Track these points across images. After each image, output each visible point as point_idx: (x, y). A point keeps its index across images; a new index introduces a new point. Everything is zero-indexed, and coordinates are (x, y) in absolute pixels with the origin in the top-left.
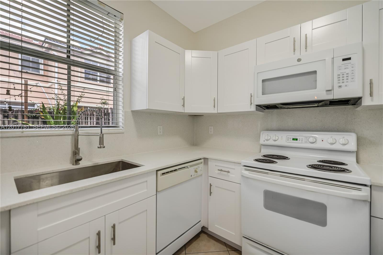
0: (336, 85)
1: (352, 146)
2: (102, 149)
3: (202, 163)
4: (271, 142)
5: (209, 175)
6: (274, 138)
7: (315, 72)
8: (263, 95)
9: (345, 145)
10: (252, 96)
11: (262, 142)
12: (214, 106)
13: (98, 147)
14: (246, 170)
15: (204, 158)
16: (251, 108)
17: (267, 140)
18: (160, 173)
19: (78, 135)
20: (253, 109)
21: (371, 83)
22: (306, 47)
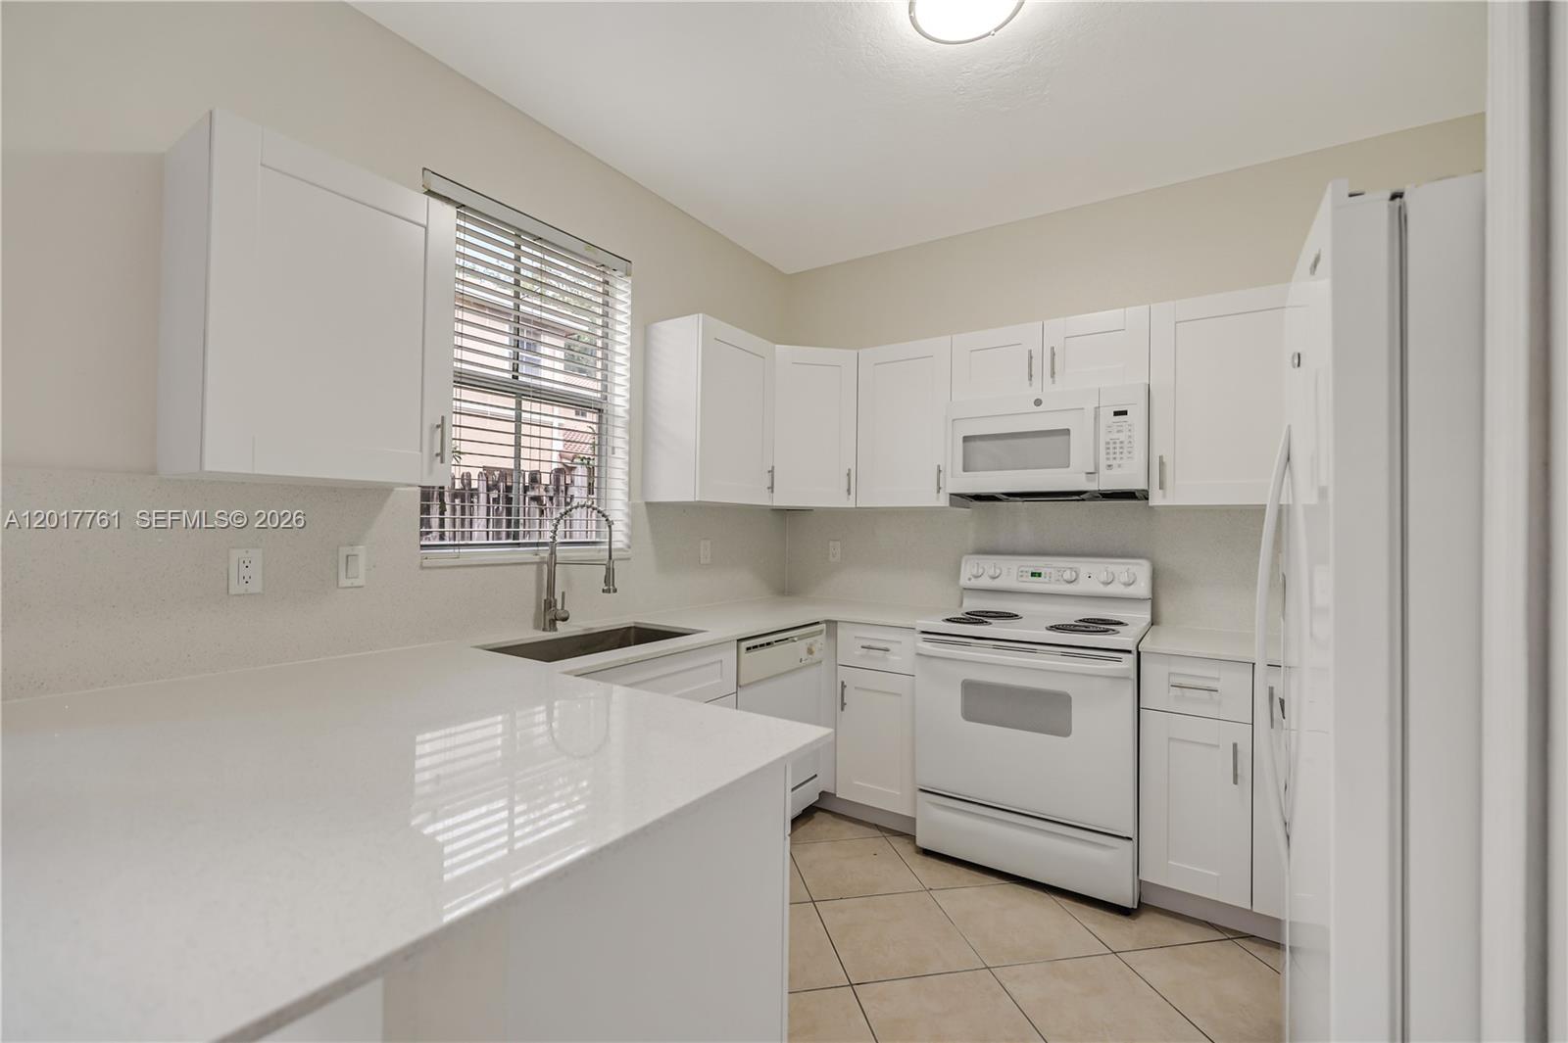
0: (1103, 464)
1: (1142, 588)
2: (612, 594)
3: (821, 631)
4: (985, 582)
5: (839, 662)
6: (991, 573)
7: (1067, 432)
8: (964, 470)
9: (1130, 585)
10: (940, 471)
11: (965, 580)
12: (849, 491)
13: (603, 591)
14: (926, 640)
15: (827, 622)
16: (938, 498)
17: (976, 577)
18: (745, 645)
19: (555, 564)
20: (943, 501)
21: (1162, 463)
22: (1053, 374)
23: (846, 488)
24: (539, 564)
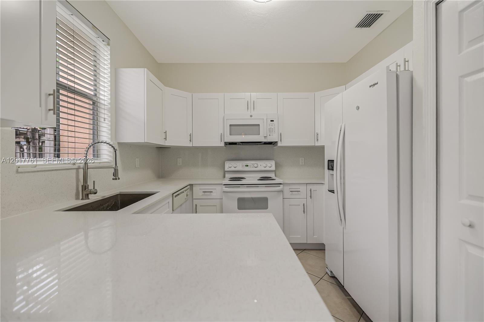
0: (268, 135)
1: (273, 168)
2: (118, 180)
3: (188, 189)
4: (233, 169)
5: (194, 198)
6: (235, 166)
7: (259, 125)
8: (230, 135)
9: (270, 167)
10: (222, 135)
11: (226, 169)
12: (190, 141)
13: (113, 179)
14: (226, 187)
15: (189, 185)
16: (221, 144)
17: (230, 167)
18: (175, 195)
19: (88, 168)
20: (223, 144)
21: (281, 134)
22: (254, 108)
23: (189, 139)
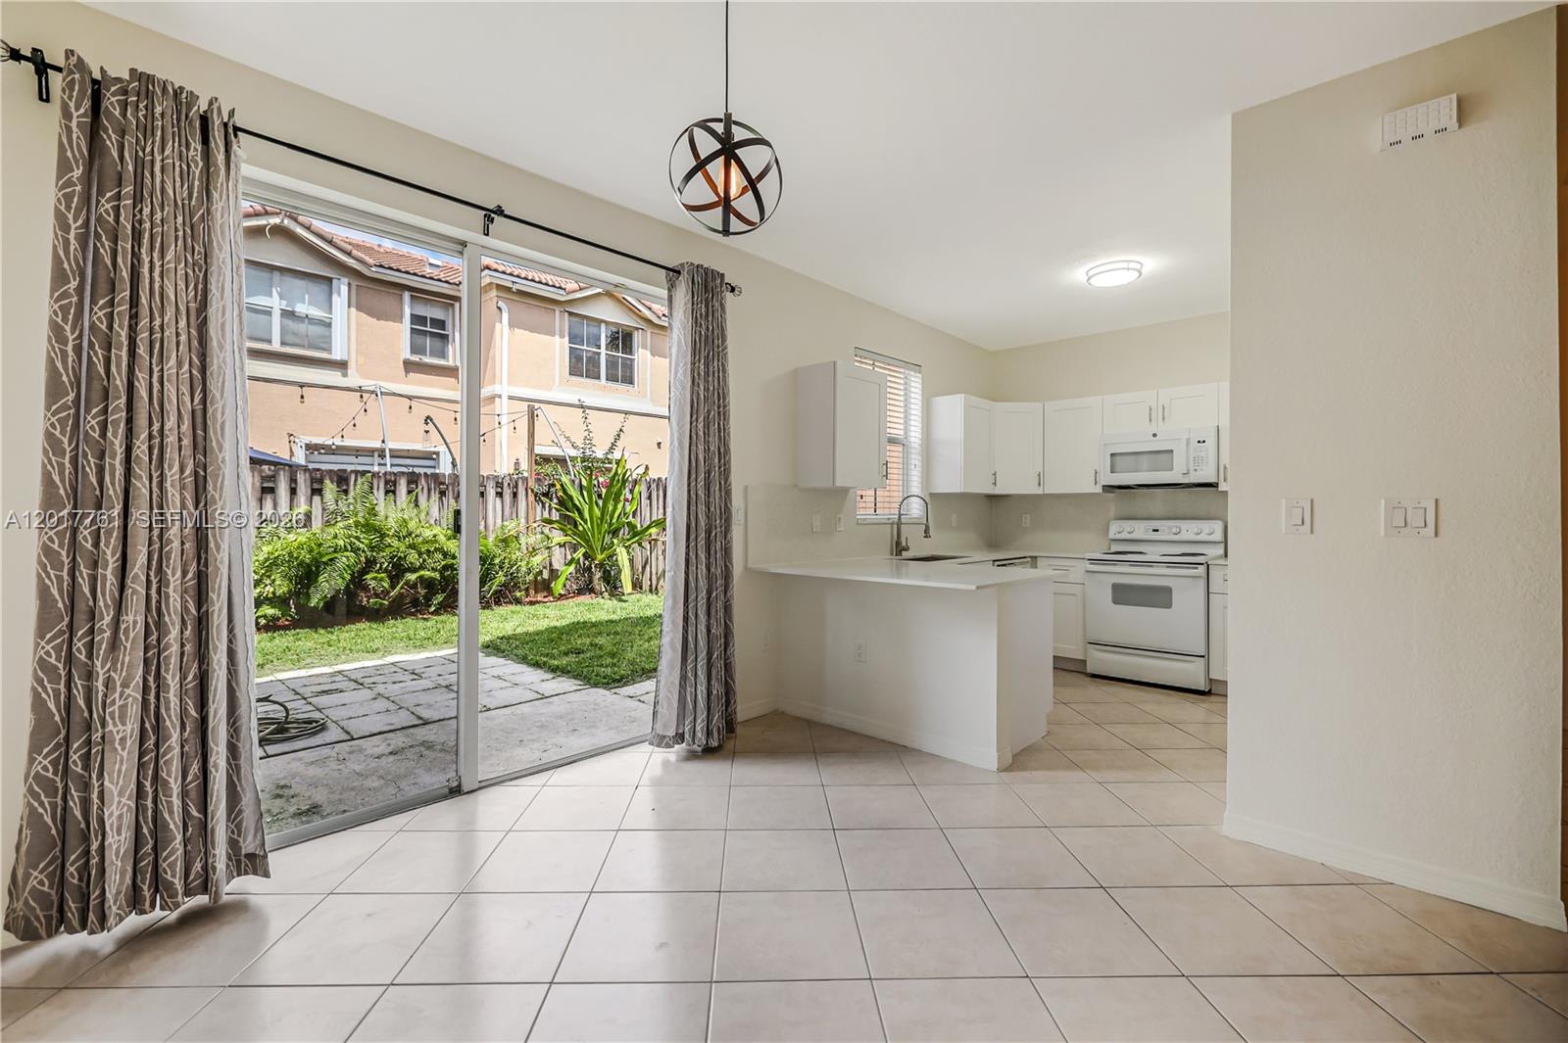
0: (1192, 469)
1: (1218, 536)
2: (930, 542)
3: (1028, 562)
4: (1124, 536)
6: (1131, 531)
7: (1172, 451)
8: (1111, 472)
9: (1210, 534)
10: (1096, 473)
11: (1111, 535)
12: (1039, 484)
14: (1091, 564)
15: (1031, 557)
16: (1095, 488)
17: (1119, 533)
19: (901, 525)
20: (1099, 490)
21: (1225, 468)
22: (1164, 419)
23: (1037, 482)
24: (892, 524)
